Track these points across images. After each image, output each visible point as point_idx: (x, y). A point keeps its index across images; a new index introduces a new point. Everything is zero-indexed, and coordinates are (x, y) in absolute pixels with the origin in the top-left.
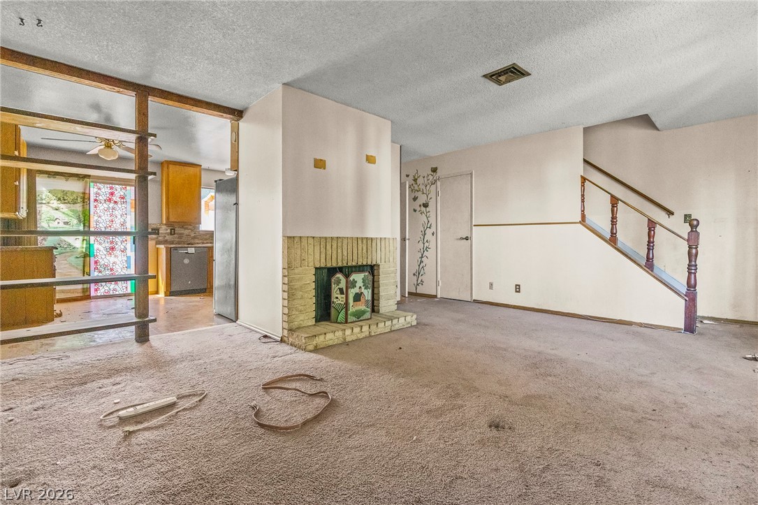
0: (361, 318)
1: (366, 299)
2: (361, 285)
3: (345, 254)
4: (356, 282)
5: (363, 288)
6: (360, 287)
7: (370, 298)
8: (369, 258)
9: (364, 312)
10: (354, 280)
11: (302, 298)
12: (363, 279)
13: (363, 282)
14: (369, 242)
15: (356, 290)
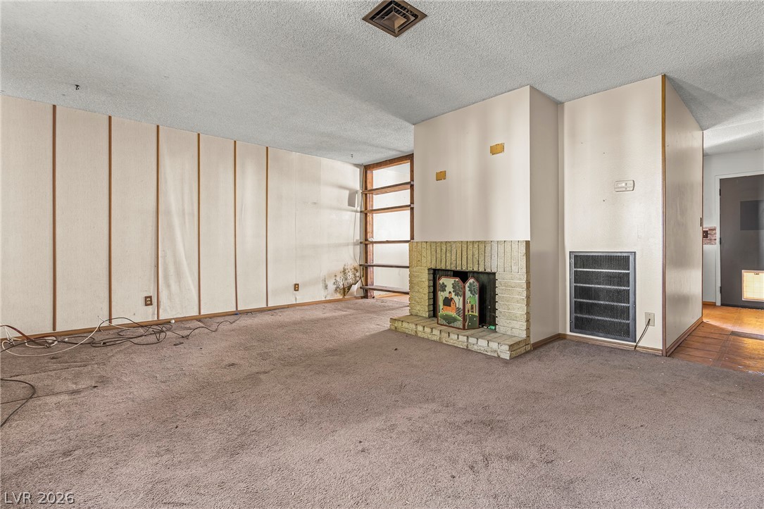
0: (452, 325)
1: (457, 306)
2: (452, 290)
3: (454, 258)
4: (446, 286)
5: (453, 294)
6: (450, 292)
7: (461, 307)
8: (482, 264)
9: (455, 320)
10: (443, 283)
11: (418, 292)
12: (453, 284)
13: (453, 288)
14: (482, 246)
15: (446, 294)
